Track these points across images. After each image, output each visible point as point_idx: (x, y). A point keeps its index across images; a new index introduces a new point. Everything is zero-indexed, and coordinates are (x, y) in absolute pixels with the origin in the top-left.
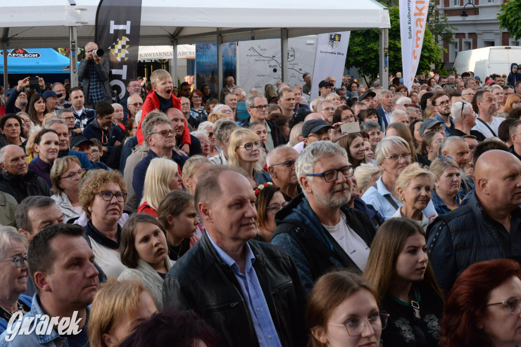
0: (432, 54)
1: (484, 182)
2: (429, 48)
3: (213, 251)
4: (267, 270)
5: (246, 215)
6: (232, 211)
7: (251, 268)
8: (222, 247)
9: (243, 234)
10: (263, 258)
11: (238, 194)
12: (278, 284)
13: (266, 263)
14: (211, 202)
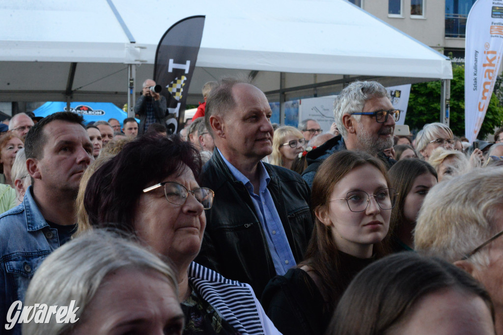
3: (225, 169)
4: (283, 194)
5: (262, 129)
6: (246, 124)
7: (266, 189)
8: (235, 165)
9: (258, 150)
10: (278, 180)
11: (254, 106)
12: (294, 209)
13: (281, 187)
14: (224, 115)
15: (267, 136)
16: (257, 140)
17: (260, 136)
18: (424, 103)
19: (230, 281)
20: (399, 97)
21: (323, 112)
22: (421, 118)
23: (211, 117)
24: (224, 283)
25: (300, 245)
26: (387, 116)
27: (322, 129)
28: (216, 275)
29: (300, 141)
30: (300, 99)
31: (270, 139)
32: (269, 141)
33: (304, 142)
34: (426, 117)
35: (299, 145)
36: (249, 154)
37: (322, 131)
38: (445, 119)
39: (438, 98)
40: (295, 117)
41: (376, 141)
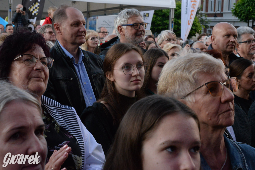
0: (197, 28)
1: (214, 38)
2: (195, 25)
3: (61, 50)
4: (90, 64)
5: (80, 30)
6: (72, 27)
7: (82, 61)
8: (66, 49)
9: (78, 41)
10: (88, 58)
11: (77, 19)
12: (96, 72)
13: (90, 61)
14: (61, 23)
15: (83, 34)
16: (77, 36)
17: (79, 34)
18: (160, 20)
19: (64, 106)
20: (148, 16)
21: (109, 23)
22: (159, 27)
23: (54, 24)
24: (61, 107)
25: (98, 90)
26: (140, 26)
27: (108, 32)
28: (57, 103)
29: (97, 38)
30: (97, 16)
31: (84, 36)
32: (84, 37)
33: (99, 38)
34: (161, 27)
35: (96, 40)
36: (73, 43)
37: (108, 33)
38: (171, 29)
39: (168, 18)
40: (94, 25)
41: (134, 39)
